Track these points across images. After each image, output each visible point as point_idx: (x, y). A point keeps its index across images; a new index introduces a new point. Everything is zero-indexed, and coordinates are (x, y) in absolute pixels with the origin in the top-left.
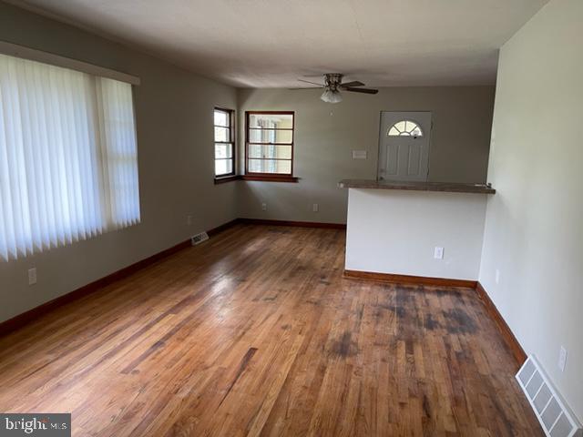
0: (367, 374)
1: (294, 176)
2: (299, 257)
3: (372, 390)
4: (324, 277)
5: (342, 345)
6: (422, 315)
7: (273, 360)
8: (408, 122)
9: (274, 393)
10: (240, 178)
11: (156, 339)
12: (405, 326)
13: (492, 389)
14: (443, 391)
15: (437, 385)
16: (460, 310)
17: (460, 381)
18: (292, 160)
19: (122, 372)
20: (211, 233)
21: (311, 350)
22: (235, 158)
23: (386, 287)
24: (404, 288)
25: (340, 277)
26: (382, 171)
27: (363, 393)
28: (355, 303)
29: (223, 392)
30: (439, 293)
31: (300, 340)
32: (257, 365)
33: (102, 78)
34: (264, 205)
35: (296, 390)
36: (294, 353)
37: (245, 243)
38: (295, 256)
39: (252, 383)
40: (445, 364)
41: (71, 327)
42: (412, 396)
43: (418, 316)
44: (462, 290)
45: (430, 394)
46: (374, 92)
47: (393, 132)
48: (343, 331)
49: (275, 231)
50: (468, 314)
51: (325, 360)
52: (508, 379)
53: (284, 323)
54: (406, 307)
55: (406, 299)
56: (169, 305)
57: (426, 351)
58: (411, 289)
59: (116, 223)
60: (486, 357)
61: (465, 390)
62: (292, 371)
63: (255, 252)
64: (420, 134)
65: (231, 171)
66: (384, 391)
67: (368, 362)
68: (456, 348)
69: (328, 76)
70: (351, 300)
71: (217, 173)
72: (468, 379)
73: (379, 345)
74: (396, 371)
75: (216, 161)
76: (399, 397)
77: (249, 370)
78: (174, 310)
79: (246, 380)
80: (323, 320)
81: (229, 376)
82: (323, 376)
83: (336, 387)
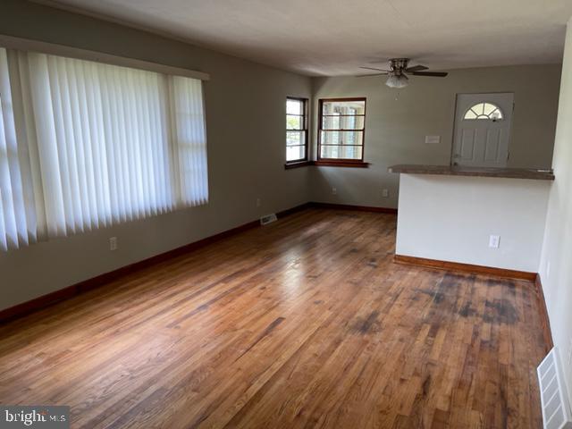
0: (379, 351)
1: (365, 161)
2: (356, 240)
3: (379, 365)
4: (373, 260)
5: (366, 323)
6: (461, 302)
7: (295, 329)
8: (486, 104)
9: (285, 357)
10: (312, 163)
11: (203, 302)
12: (437, 311)
13: (505, 378)
14: (450, 374)
15: (447, 369)
16: (507, 301)
17: (474, 368)
18: (363, 145)
19: (168, 327)
20: (280, 216)
21: (334, 324)
22: (308, 145)
23: (435, 273)
24: (453, 276)
25: (391, 260)
26: (457, 156)
27: (369, 367)
28: (395, 287)
29: (242, 351)
30: (491, 282)
31: (327, 314)
32: (280, 332)
33: (175, 77)
34: (334, 189)
35: (306, 356)
36: (316, 326)
37: (309, 225)
38: (352, 240)
39: (269, 347)
40: (464, 350)
41: (139, 287)
42: (416, 374)
43: (456, 302)
44: (520, 281)
45: (435, 375)
46: (443, 74)
47: (469, 115)
48: (372, 310)
49: (342, 215)
50: (514, 306)
51: (343, 334)
52: (528, 370)
53: (317, 299)
54: (448, 294)
55: (451, 286)
56: (222, 276)
57: (450, 336)
58: (459, 277)
59: (185, 202)
60: (513, 347)
61: (475, 376)
62: (309, 340)
63: (314, 234)
64: (500, 117)
65: (303, 157)
66: (389, 367)
67: (386, 340)
68: (485, 336)
69: (393, 61)
70: (393, 283)
71: (288, 159)
72: (484, 366)
73: (403, 326)
74: (410, 350)
75: (287, 148)
76: (403, 374)
77: (271, 336)
78: (225, 280)
79: (265, 344)
80: (356, 299)
81: (252, 339)
82: (336, 347)
83: (344, 358)
